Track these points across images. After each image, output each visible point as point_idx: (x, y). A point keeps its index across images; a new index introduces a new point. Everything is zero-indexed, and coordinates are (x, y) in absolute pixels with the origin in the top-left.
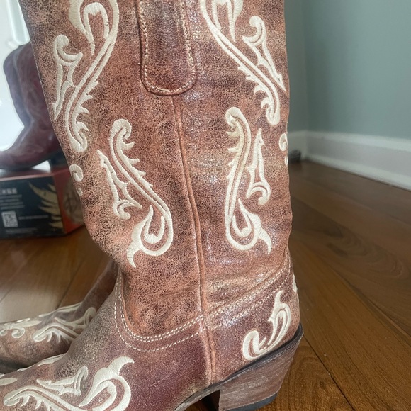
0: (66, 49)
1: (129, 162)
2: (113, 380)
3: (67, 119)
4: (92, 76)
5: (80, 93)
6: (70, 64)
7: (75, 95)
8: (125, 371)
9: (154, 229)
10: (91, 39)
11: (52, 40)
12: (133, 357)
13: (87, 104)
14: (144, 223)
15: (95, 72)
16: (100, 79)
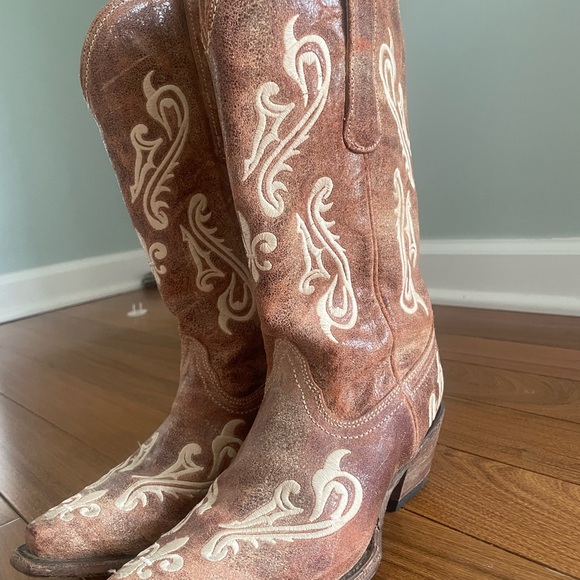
0: (274, 98)
1: (325, 225)
2: (337, 479)
3: (261, 179)
4: (302, 129)
5: (286, 148)
6: (277, 115)
7: (279, 150)
8: (345, 464)
9: (337, 302)
10: (304, 88)
11: (257, 87)
12: (347, 447)
13: (292, 161)
14: (326, 296)
15: (306, 125)
16: (311, 132)
